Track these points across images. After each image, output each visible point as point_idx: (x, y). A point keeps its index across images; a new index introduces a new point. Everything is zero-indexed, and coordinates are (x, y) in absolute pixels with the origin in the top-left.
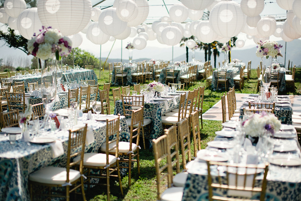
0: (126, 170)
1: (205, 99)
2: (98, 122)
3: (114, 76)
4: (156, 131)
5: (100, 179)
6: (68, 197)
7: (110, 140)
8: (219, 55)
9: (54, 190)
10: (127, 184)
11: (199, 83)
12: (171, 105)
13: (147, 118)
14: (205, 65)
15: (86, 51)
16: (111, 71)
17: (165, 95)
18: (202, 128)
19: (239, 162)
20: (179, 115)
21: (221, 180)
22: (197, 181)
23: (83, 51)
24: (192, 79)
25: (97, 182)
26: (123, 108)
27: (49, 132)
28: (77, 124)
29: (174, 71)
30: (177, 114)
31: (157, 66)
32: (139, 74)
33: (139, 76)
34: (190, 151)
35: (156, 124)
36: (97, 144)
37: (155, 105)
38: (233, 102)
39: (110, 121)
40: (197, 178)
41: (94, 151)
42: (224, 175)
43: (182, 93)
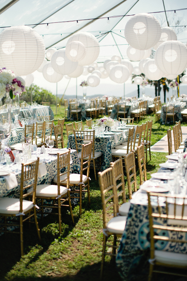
0: (77, 200)
1: (155, 132)
2: (50, 156)
3: (70, 111)
4: (106, 163)
5: (53, 209)
6: (21, 225)
7: (62, 172)
8: (168, 91)
9: (9, 219)
10: (78, 212)
11: (149, 117)
12: (121, 138)
13: (98, 151)
14: (155, 100)
15: (44, 88)
16: (67, 107)
17: (115, 129)
18: (150, 160)
19: (179, 193)
20: (128, 147)
21: (161, 210)
22: (139, 211)
23: (42, 89)
24: (142, 114)
25: (50, 211)
26: (76, 142)
27: (4, 166)
28: (31, 158)
29: (125, 106)
30: (126, 147)
31: (109, 102)
32: (92, 109)
33: (92, 111)
34: (136, 182)
35: (107, 156)
36: (50, 176)
37: (105, 138)
38: (179, 135)
39: (61, 155)
40: (139, 208)
41: (47, 183)
42: (164, 205)
43: (131, 127)
